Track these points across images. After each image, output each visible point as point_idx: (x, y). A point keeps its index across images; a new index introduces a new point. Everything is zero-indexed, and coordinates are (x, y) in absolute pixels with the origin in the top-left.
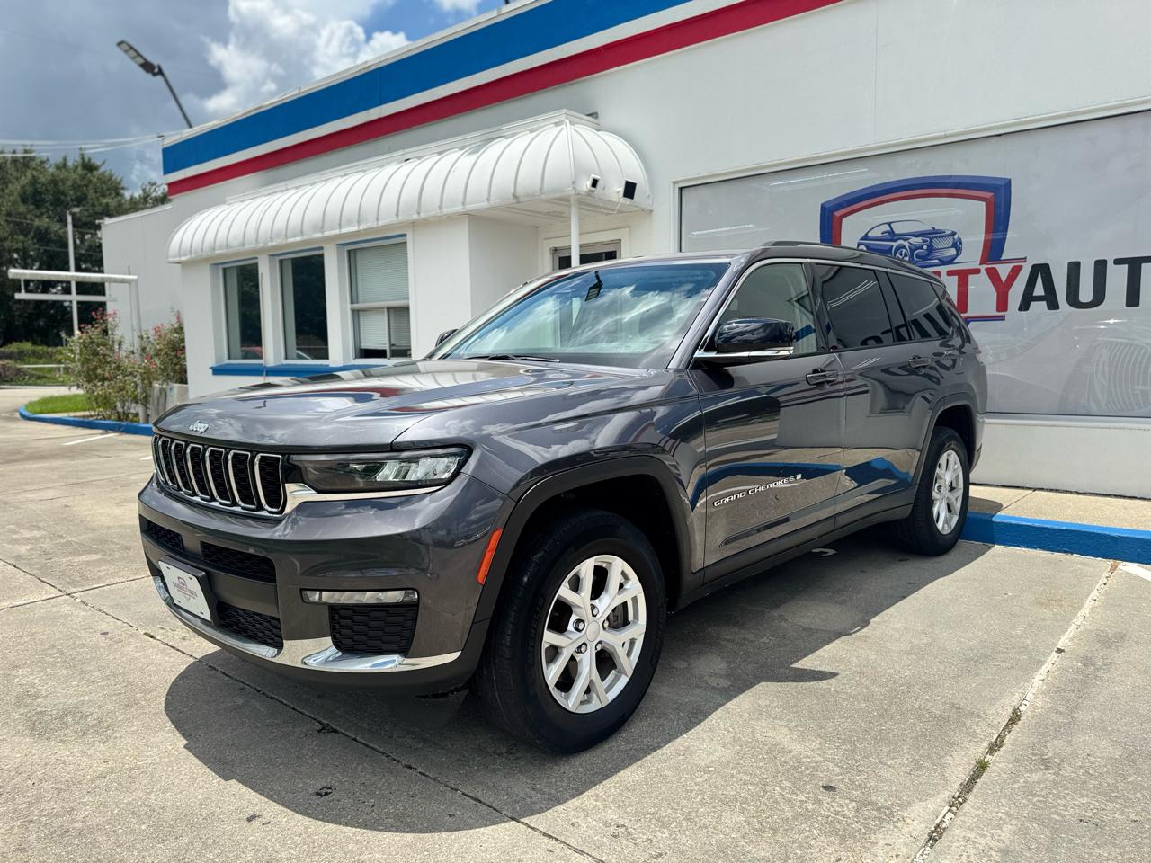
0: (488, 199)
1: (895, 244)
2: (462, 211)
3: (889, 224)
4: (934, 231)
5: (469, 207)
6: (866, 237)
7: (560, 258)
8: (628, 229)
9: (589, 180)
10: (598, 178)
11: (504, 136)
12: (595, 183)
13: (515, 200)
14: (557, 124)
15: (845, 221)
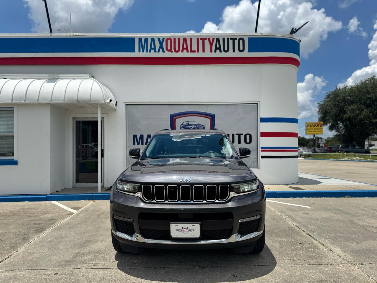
0: (64, 100)
1: (190, 127)
2: (50, 102)
3: (188, 122)
4: (199, 125)
5: (54, 102)
6: (182, 124)
8: (107, 114)
9: (108, 100)
10: (112, 99)
11: (61, 78)
12: (111, 101)
13: (78, 102)
14: (86, 79)
15: (177, 120)
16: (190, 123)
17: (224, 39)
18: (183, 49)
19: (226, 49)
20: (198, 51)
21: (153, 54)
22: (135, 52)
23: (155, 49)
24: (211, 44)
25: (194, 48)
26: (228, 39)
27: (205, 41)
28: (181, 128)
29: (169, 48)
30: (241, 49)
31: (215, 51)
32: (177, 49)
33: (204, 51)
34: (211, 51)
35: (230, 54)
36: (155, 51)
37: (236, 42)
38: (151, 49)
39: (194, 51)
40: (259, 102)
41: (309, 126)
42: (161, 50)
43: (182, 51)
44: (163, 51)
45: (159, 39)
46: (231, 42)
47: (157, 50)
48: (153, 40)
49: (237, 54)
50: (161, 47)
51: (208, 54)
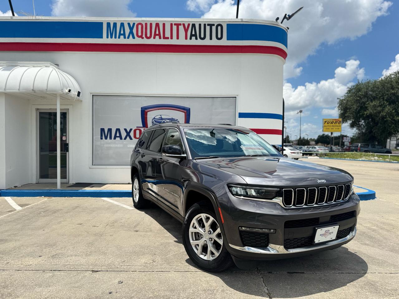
0: (19, 89)
1: (162, 121)
2: (4, 92)
3: (161, 115)
4: (172, 119)
5: (7, 91)
6: (154, 118)
7: (40, 112)
8: (72, 106)
9: (67, 89)
10: (70, 89)
11: (19, 66)
12: (70, 91)
13: (33, 92)
14: (46, 66)
15: (148, 113)
16: (163, 117)
17: (200, 25)
18: (155, 35)
19: (202, 36)
20: (172, 38)
21: (122, 41)
22: (102, 38)
23: (124, 34)
24: (186, 31)
25: (168, 34)
26: (205, 25)
27: (180, 26)
28: (153, 122)
29: (140, 34)
30: (219, 36)
31: (191, 39)
32: (148, 35)
33: (178, 38)
34: (186, 38)
35: (207, 42)
36: (125, 38)
37: (214, 28)
38: (120, 34)
39: (168, 38)
40: (238, 95)
41: (326, 123)
42: (131, 35)
43: (154, 38)
44: (134, 38)
45: (129, 24)
46: (208, 28)
47: (127, 36)
48: (122, 25)
49: (215, 42)
50: (131, 32)
51: (182, 41)
